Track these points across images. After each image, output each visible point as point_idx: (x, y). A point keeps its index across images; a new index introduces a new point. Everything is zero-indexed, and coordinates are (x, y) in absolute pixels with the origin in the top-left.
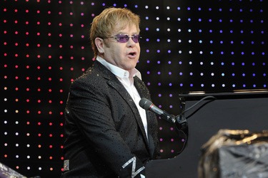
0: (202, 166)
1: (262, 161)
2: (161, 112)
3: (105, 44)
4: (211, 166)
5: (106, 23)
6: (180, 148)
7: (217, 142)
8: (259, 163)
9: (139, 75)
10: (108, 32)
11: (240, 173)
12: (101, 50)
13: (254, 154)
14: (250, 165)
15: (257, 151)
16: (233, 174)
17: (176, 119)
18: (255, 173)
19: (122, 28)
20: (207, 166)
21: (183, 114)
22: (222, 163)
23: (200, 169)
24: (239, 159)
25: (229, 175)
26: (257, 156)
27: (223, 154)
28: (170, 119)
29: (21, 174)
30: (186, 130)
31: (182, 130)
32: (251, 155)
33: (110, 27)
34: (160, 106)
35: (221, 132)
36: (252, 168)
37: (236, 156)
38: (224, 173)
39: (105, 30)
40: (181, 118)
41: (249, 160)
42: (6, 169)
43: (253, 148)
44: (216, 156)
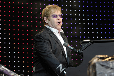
0: (89, 70)
1: (113, 68)
2: (72, 48)
3: (48, 19)
4: (92, 70)
5: (48, 11)
6: (80, 62)
7: (95, 60)
8: (112, 69)
9: (62, 31)
10: (49, 14)
11: (104, 73)
12: (47, 22)
13: (110, 65)
14: (108, 69)
15: (111, 64)
16: (101, 73)
17: (78, 51)
18: (110, 73)
19: (54, 12)
20: (91, 70)
21: (81, 49)
22: (97, 69)
23: (88, 71)
24: (103, 67)
25: (100, 74)
26: (111, 66)
27: (97, 65)
28: (76, 51)
29: (16, 73)
30: (82, 55)
31: (81, 55)
32: (108, 66)
33: (49, 12)
34: (72, 46)
35: (96, 56)
36: (109, 71)
37: (103, 66)
38: (98, 73)
39: (48, 14)
40: (80, 50)
41: (108, 67)
42: (10, 71)
43: (109, 63)
44: (94, 66)
